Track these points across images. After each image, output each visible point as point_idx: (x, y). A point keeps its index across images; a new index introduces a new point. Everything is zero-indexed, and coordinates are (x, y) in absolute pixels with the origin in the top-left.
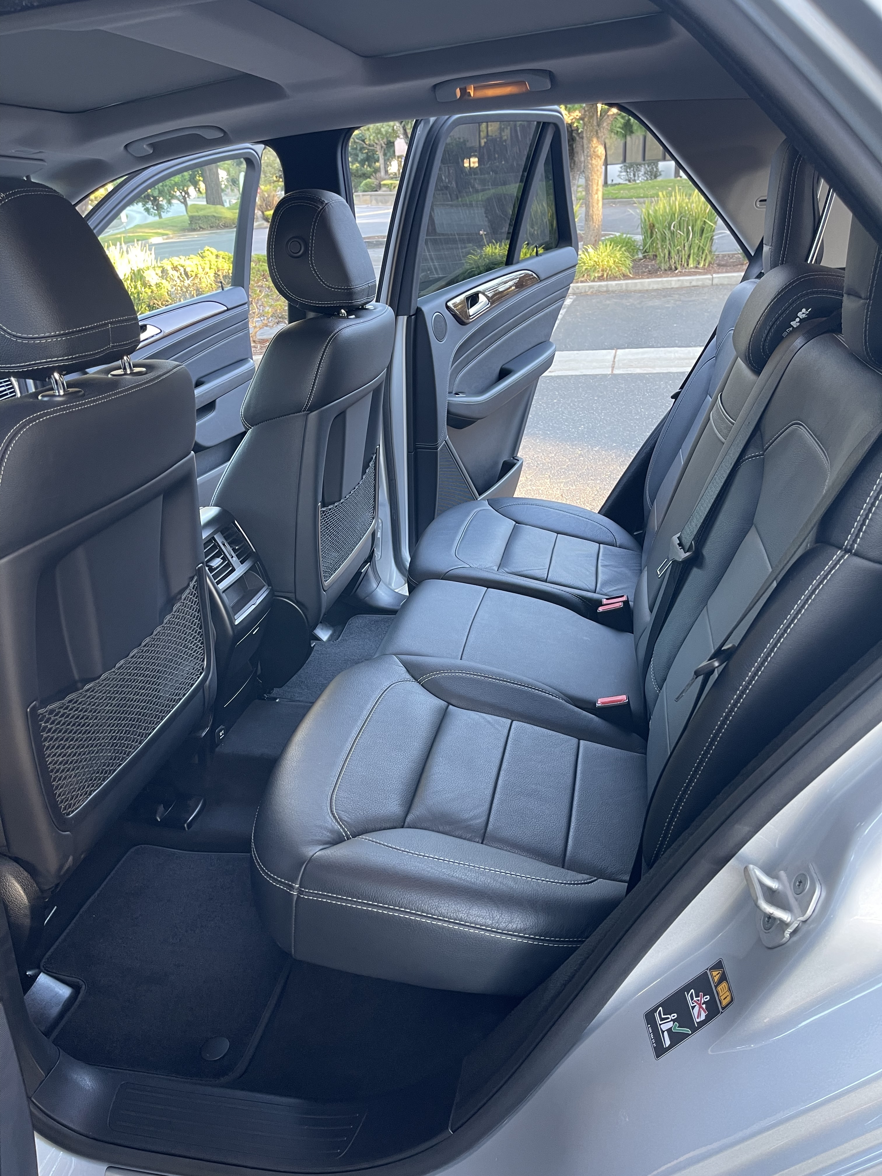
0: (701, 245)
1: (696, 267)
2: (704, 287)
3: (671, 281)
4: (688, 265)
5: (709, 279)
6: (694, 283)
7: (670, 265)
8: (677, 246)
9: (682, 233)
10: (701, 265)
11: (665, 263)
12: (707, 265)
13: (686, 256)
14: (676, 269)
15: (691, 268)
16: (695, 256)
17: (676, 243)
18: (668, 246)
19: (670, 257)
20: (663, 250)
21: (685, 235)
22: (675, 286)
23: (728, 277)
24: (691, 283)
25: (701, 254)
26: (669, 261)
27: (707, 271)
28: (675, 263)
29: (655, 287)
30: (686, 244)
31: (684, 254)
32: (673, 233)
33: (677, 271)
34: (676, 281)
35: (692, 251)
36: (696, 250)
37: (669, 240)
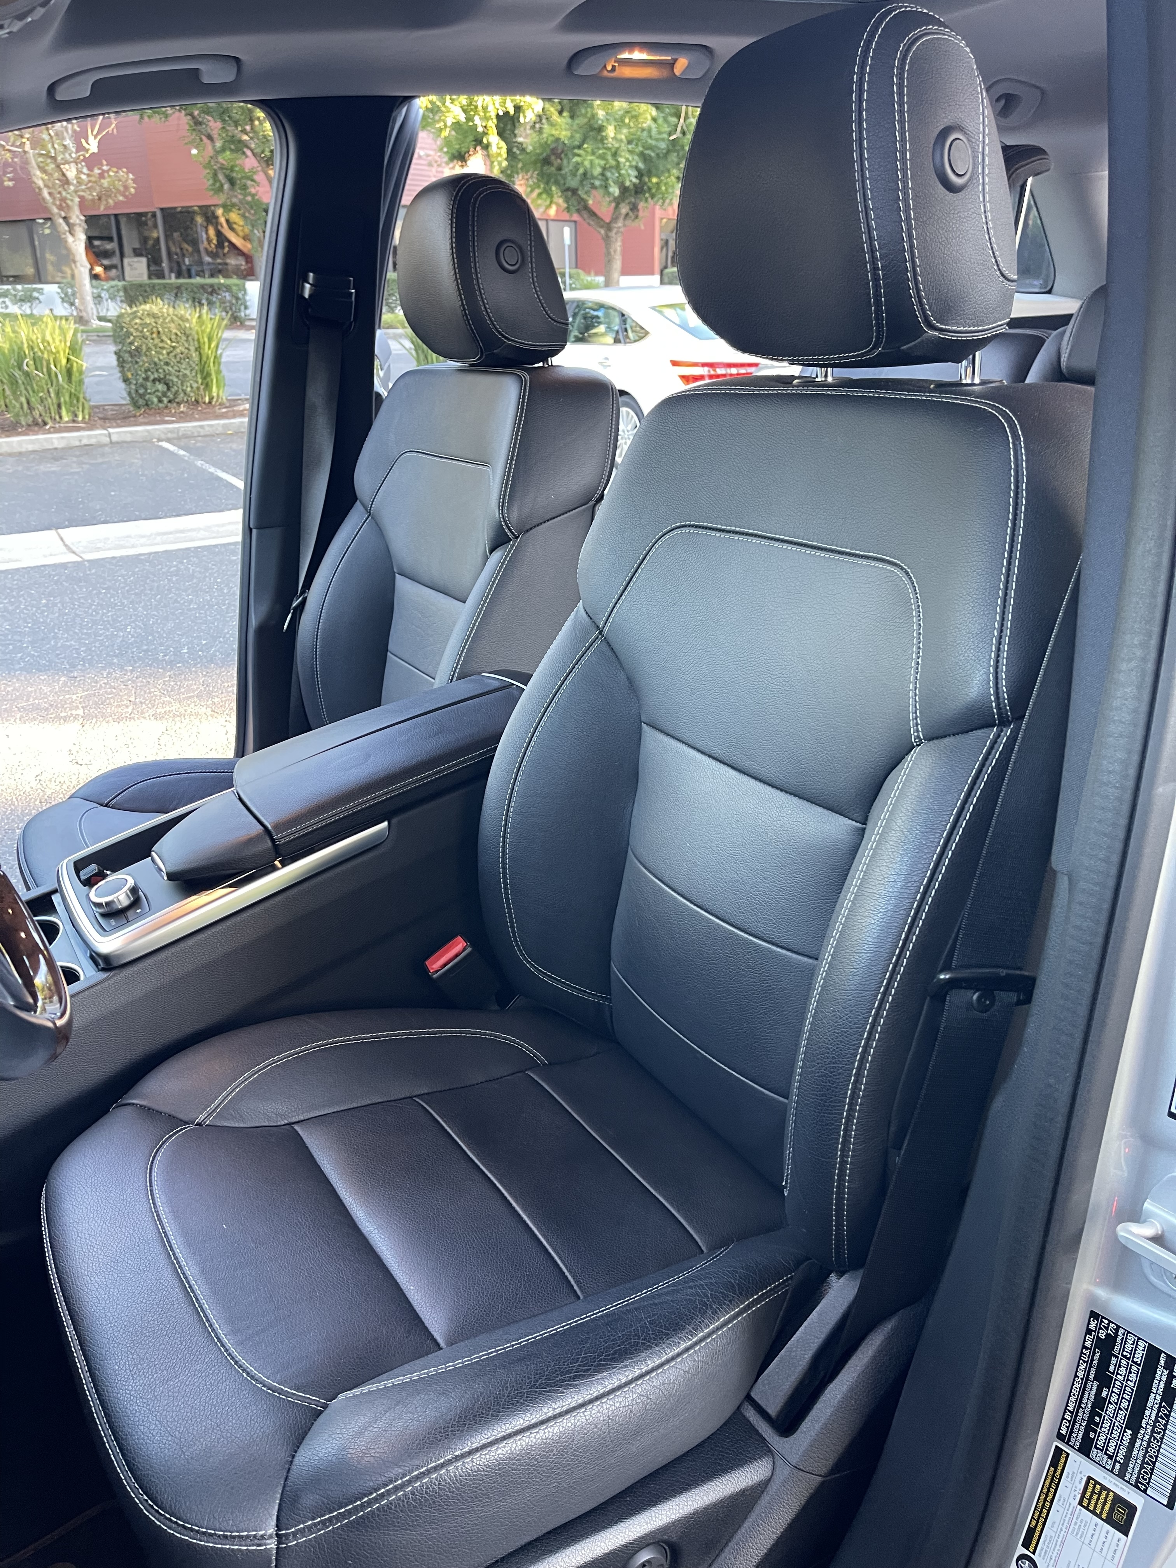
0: (73, 391)
1: (74, 421)
2: (102, 446)
3: (52, 438)
4: (61, 417)
5: (104, 435)
6: (85, 442)
7: (34, 418)
8: (38, 392)
9: (41, 375)
10: (80, 418)
11: (26, 415)
12: (87, 417)
13: (56, 406)
14: (45, 424)
15: (67, 422)
16: (68, 406)
17: (36, 387)
18: (24, 392)
19: (31, 408)
20: (17, 400)
21: (47, 377)
22: (60, 446)
23: (131, 433)
24: (80, 441)
25: (75, 402)
26: (31, 413)
27: (90, 425)
28: (41, 415)
29: (30, 447)
30: (51, 390)
31: (52, 400)
32: (27, 374)
33: (48, 427)
34: (58, 438)
35: (62, 399)
36: (67, 398)
37: (23, 383)
